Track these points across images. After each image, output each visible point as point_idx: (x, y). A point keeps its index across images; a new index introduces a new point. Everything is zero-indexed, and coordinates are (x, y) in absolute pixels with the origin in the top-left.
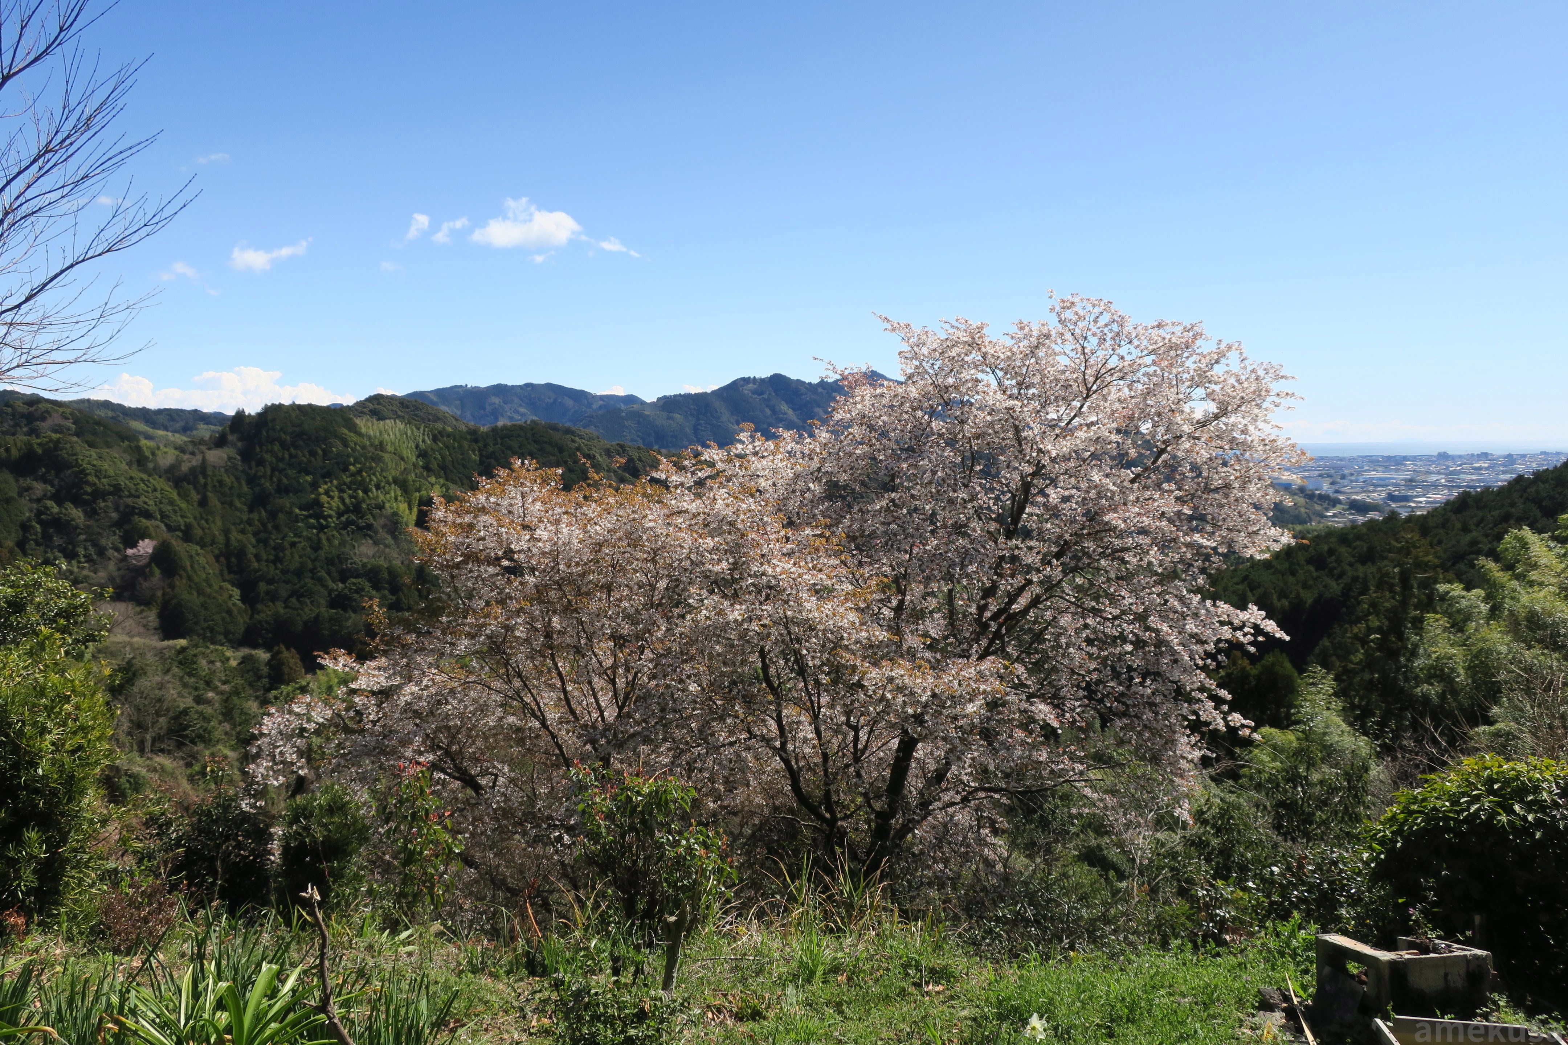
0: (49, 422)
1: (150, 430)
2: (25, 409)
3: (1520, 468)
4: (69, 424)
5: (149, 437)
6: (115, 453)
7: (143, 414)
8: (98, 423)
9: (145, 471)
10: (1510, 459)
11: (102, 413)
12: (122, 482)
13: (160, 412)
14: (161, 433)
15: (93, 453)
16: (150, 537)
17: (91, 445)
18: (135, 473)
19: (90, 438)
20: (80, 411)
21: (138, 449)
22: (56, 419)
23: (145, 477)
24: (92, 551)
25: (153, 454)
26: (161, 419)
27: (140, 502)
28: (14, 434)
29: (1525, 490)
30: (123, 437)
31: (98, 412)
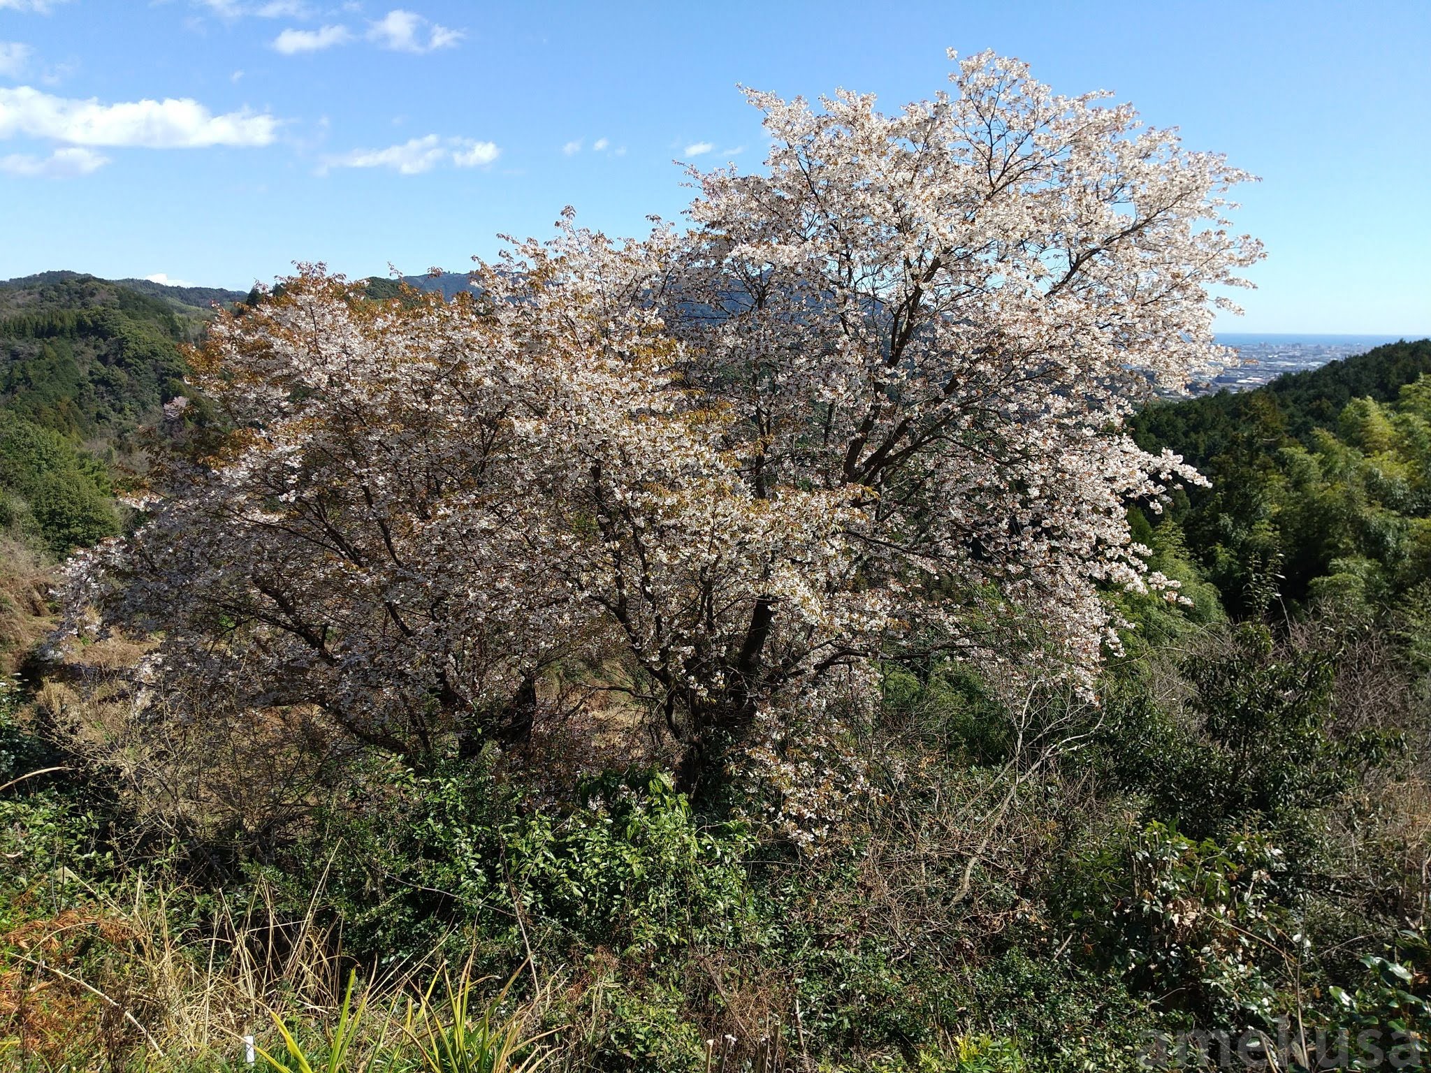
0: (97, 298)
1: (184, 306)
2: (77, 287)
3: (1330, 357)
4: (115, 299)
5: (181, 311)
6: (151, 322)
7: (178, 291)
8: (138, 299)
9: (178, 339)
10: (1318, 351)
11: (144, 291)
12: (158, 348)
13: (192, 290)
14: (194, 308)
15: (132, 323)
16: (184, 395)
17: (132, 317)
18: (168, 340)
19: (130, 310)
20: (123, 288)
21: (171, 320)
22: (102, 295)
23: (176, 343)
24: (135, 405)
25: (184, 325)
26: (193, 296)
27: (173, 365)
28: (70, 307)
29: (1336, 373)
30: (160, 310)
31: (140, 290)
